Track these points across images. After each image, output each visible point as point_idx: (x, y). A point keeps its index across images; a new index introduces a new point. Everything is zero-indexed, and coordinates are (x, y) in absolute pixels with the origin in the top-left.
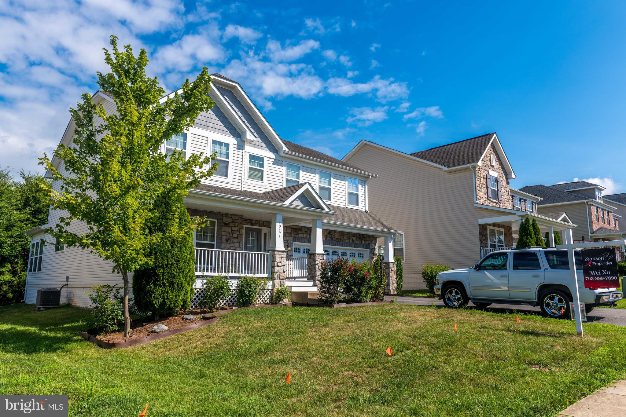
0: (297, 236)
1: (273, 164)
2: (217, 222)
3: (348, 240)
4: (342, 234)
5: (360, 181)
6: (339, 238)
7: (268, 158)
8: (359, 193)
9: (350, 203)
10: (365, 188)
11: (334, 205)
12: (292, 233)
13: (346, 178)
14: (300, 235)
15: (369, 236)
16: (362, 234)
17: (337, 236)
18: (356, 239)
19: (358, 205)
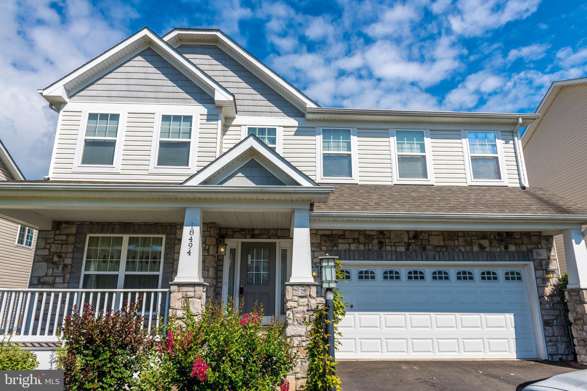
0: (335, 248)
1: (295, 135)
2: (167, 239)
3: (468, 248)
4: (452, 235)
5: (500, 133)
6: (442, 244)
7: (284, 127)
8: (500, 155)
9: (476, 175)
10: (514, 144)
11: (435, 184)
12: (323, 243)
13: (462, 132)
14: (341, 247)
15: (528, 234)
16: (507, 233)
17: (435, 241)
18: (491, 243)
19: (500, 178)
